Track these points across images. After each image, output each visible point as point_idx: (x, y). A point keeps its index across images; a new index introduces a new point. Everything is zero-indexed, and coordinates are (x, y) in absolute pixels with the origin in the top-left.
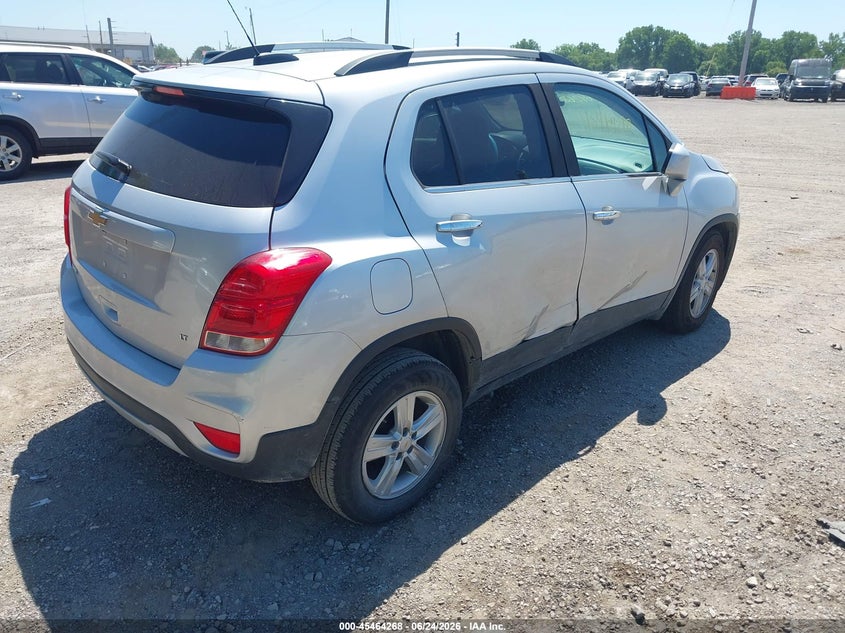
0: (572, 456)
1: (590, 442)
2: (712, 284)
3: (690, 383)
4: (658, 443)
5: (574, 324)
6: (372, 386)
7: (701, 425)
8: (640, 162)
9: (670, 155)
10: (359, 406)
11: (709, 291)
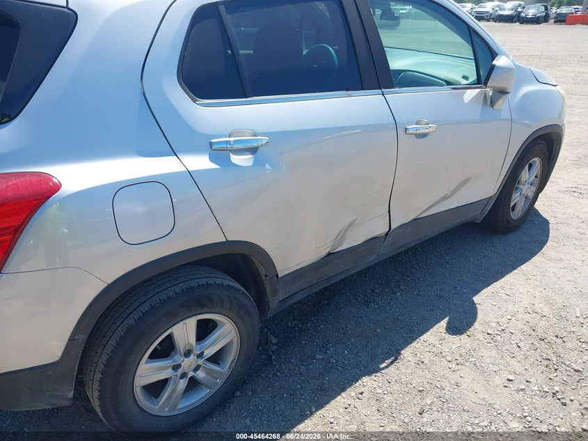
0: (372, 370)
1: (395, 354)
2: (534, 189)
3: (502, 288)
4: (461, 355)
5: (387, 234)
6: (137, 314)
7: (507, 335)
8: (467, 75)
9: (493, 67)
10: (121, 337)
11: (530, 194)
